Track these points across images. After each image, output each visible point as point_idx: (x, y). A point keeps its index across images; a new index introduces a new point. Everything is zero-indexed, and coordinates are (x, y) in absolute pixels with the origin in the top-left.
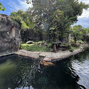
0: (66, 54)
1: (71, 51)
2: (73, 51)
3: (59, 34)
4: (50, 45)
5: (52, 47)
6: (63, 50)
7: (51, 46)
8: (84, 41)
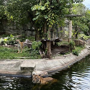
0: (69, 60)
1: (76, 54)
2: (79, 54)
3: (55, 20)
4: (37, 43)
5: (42, 48)
6: (62, 53)
7: (40, 47)
8: (88, 35)
